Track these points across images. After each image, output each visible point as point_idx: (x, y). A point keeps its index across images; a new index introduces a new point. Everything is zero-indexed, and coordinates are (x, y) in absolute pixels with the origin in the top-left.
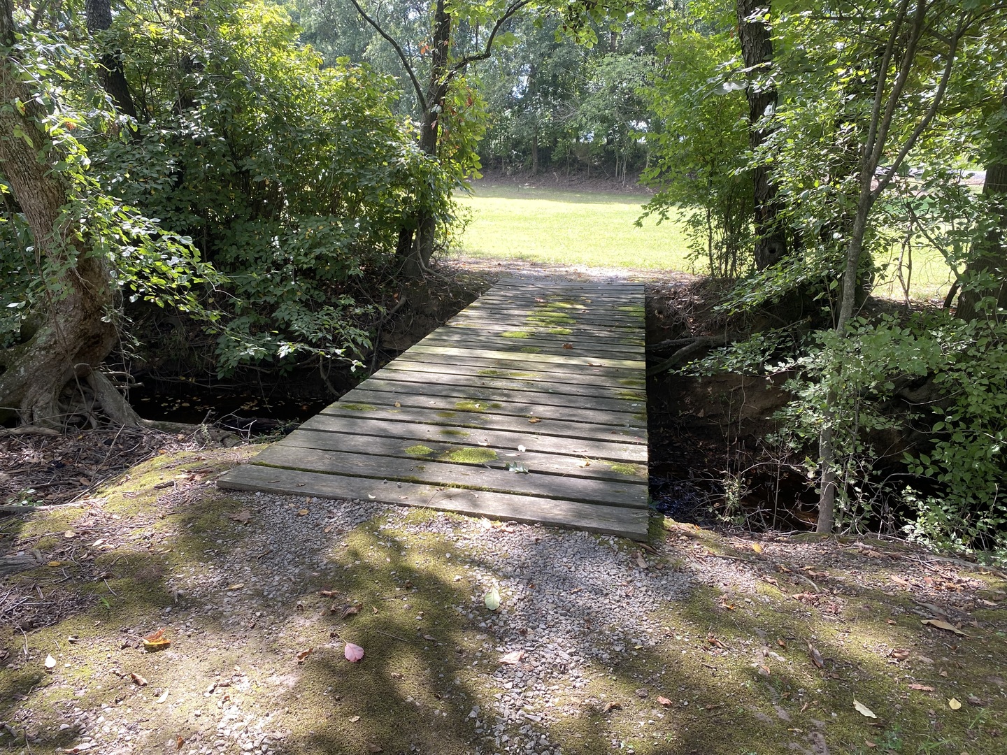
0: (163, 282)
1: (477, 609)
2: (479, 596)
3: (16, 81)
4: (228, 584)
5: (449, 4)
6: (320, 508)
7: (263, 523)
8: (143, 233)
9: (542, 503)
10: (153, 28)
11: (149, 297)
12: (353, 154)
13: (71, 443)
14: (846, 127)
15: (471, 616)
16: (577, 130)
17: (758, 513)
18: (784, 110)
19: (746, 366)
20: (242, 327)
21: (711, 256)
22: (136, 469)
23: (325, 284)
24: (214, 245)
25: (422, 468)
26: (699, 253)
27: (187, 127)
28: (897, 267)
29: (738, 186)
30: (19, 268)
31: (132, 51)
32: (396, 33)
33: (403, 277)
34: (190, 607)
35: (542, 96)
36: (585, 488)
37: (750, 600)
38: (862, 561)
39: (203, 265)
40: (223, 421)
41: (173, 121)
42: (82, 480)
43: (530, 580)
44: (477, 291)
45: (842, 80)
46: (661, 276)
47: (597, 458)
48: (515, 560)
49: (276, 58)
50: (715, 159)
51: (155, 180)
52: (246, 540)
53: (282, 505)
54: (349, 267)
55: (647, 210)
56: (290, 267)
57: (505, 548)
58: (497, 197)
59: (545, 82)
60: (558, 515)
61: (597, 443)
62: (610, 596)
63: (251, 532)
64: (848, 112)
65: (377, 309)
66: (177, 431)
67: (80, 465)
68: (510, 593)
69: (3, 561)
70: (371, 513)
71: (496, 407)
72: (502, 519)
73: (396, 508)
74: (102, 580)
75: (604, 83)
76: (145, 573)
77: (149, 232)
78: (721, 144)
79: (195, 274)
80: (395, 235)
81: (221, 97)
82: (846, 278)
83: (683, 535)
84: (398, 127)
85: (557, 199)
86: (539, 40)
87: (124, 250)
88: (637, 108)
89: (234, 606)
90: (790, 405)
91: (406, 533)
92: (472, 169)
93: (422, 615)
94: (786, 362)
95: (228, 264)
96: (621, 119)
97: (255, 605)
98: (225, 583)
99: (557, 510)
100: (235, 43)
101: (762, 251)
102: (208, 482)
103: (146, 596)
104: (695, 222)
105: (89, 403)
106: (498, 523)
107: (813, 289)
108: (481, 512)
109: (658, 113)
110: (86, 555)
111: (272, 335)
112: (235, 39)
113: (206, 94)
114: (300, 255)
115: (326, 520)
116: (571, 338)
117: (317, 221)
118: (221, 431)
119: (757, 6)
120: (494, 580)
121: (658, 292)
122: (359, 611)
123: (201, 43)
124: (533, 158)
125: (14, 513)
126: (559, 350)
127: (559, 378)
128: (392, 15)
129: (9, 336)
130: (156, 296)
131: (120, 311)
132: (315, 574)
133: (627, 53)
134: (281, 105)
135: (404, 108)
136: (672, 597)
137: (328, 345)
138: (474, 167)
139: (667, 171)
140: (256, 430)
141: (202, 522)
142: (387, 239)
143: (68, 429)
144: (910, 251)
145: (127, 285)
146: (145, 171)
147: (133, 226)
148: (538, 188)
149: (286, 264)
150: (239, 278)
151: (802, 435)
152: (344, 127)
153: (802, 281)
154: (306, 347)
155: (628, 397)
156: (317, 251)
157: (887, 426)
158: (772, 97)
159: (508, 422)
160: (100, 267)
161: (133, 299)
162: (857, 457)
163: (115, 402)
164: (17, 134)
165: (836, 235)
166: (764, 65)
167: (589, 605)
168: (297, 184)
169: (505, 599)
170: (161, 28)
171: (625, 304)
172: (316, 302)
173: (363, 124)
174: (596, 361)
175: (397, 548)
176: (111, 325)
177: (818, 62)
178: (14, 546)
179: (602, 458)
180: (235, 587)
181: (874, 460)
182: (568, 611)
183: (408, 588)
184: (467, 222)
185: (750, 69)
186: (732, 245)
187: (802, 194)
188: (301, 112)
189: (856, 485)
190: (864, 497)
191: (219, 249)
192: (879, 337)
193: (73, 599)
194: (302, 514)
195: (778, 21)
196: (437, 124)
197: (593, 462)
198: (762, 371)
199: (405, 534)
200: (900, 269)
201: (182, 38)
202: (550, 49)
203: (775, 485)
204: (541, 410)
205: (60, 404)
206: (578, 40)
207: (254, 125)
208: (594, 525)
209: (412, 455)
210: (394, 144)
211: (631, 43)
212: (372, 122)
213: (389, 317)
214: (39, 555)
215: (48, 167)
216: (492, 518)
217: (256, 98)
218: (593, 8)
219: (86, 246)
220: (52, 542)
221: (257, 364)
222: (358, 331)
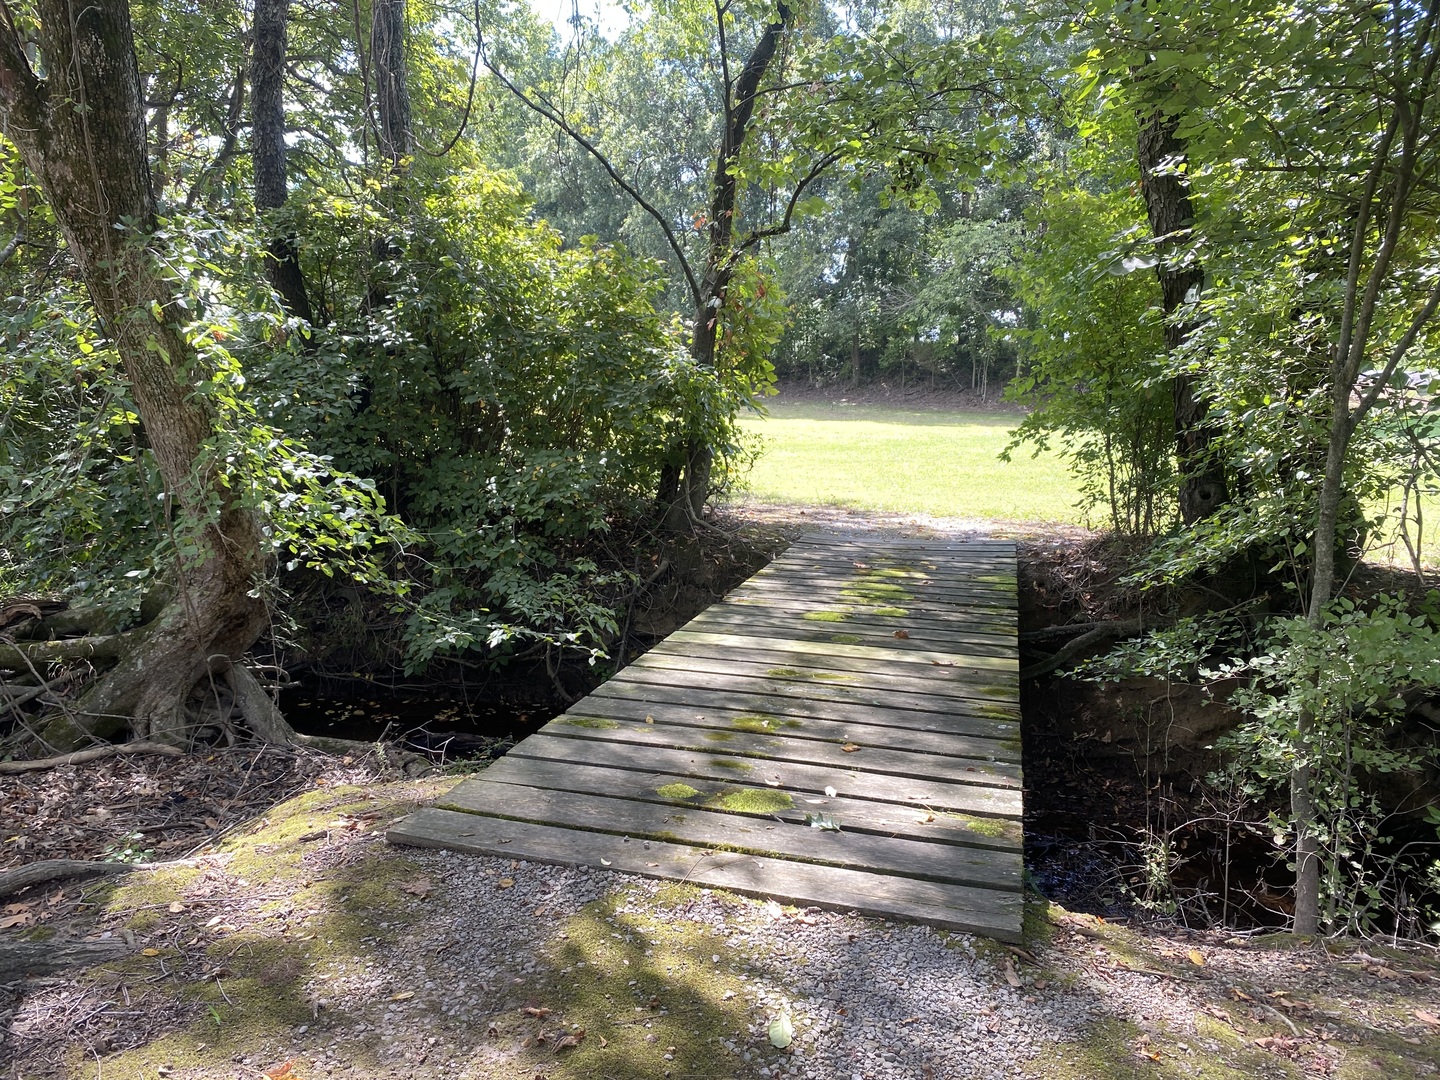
0: (333, 542)
1: (757, 1045)
2: (761, 1024)
3: (155, 278)
4: (391, 991)
5: (733, 163)
6: (531, 878)
7: (448, 897)
8: (309, 475)
9: (860, 879)
10: (339, 203)
11: (313, 564)
12: (600, 365)
13: (198, 767)
14: (1307, 318)
15: (748, 1056)
16: (915, 324)
17: (1198, 898)
18: (1214, 296)
19: (1173, 668)
20: (442, 602)
21: (1114, 503)
22: (278, 810)
23: (557, 542)
24: (408, 489)
25: (681, 819)
26: (1095, 499)
27: (376, 332)
28: (1399, 521)
29: (1150, 402)
30: (147, 522)
31: (311, 234)
32: (664, 201)
33: (665, 532)
34: (335, 1027)
35: (865, 280)
36: (927, 858)
37: (1185, 1047)
38: (1366, 983)
39: (388, 518)
40: (409, 738)
41: (359, 324)
42: (209, 821)
43: (840, 1001)
44: (769, 551)
45: (1298, 253)
46: (1040, 531)
47: (946, 810)
48: (817, 969)
49: (498, 238)
50: (1114, 364)
51: (331, 402)
52: (422, 924)
53: (476, 871)
54: (590, 519)
55: (1017, 438)
56: (510, 519)
57: (803, 950)
58: (803, 418)
59: (868, 261)
60: (884, 898)
61: (945, 786)
62: (963, 1032)
63: (430, 912)
64: (1308, 298)
65: (628, 577)
66: (343, 752)
67: (207, 799)
68: (808, 1022)
69: (81, 946)
70: (604, 887)
71: (793, 726)
72: (799, 903)
73: (641, 881)
74: (213, 979)
75: (952, 260)
76: (274, 970)
77: (317, 474)
78: (1122, 343)
79: (377, 532)
80: (656, 473)
81: (423, 290)
82: (1319, 540)
83: (1077, 933)
84: (662, 328)
85: (887, 419)
86: (861, 204)
87: (282, 500)
88: (1001, 293)
89: (397, 1026)
90: (1242, 729)
91: (655, 921)
92: (765, 383)
93: (674, 1052)
94: (1232, 664)
95: (425, 516)
96: (978, 309)
97: (429, 1027)
98: (387, 990)
99: (881, 890)
100: (445, 220)
101: (1190, 495)
102: (375, 833)
103: (273, 1007)
104: (1088, 456)
105: (227, 709)
106: (793, 910)
107: (1270, 553)
108: (767, 891)
109: (1029, 302)
110: (195, 941)
111: (482, 613)
112: (445, 215)
113: (403, 288)
114: (524, 503)
115: (539, 896)
116: (906, 622)
117: (549, 456)
118: (405, 753)
119: (1168, 152)
120: (784, 1000)
121: (1037, 554)
122: (580, 1042)
123: (400, 222)
124: (854, 365)
125: (104, 874)
126: (888, 639)
127: (889, 684)
128: (659, 177)
129: (125, 616)
130: (322, 562)
131: (274, 582)
132: (519, 980)
133: (985, 219)
134: (504, 301)
135: (674, 300)
136: (1061, 1035)
137: (557, 628)
138: (766, 380)
139: (1044, 382)
140: (453, 752)
141: (361, 894)
142: (644, 479)
143: (195, 746)
144: (1418, 498)
145: (285, 546)
146: (319, 390)
147: (297, 466)
148: (860, 405)
149: (504, 515)
150: (440, 535)
151: (1263, 775)
152: (588, 330)
153: (1253, 542)
154: (527, 631)
155: (992, 715)
156: (548, 497)
157: (1397, 766)
158: (1196, 276)
159: (811, 750)
160: (250, 522)
161: (290, 566)
162: (1353, 814)
163: (261, 708)
164: (150, 346)
165: (1300, 475)
166: (1181, 233)
167: (929, 1045)
168: (524, 407)
169: (800, 1031)
170: (349, 204)
171: (988, 572)
172: (544, 568)
173: (614, 324)
174: (945, 658)
175: (639, 944)
176: (260, 601)
177: (1261, 226)
178: (98, 923)
179: (953, 810)
180: (401, 996)
181: (1380, 820)
182: (897, 1053)
183: (653, 1008)
184: (756, 455)
185: (1162, 238)
186: (1146, 486)
187: (1245, 416)
188: (531, 310)
189: (1352, 858)
190: (1367, 877)
191: (415, 495)
192: (1375, 629)
193: (171, 1008)
194: (504, 886)
195: (1198, 173)
196: (715, 323)
197: (939, 816)
198: (1195, 678)
199: (651, 923)
200: (1403, 525)
201: (376, 215)
202: (876, 216)
203: (1224, 853)
204: (859, 731)
205: (188, 711)
206: (913, 204)
207: (467, 328)
208: (939, 916)
209: (668, 798)
210: (655, 351)
211: (991, 205)
212: (626, 322)
213: (644, 589)
214: (130, 939)
215: (190, 389)
216: (784, 901)
217: (471, 292)
218: (933, 160)
219: (232, 493)
220: (151, 920)
221: (460, 654)
222: (600, 609)
